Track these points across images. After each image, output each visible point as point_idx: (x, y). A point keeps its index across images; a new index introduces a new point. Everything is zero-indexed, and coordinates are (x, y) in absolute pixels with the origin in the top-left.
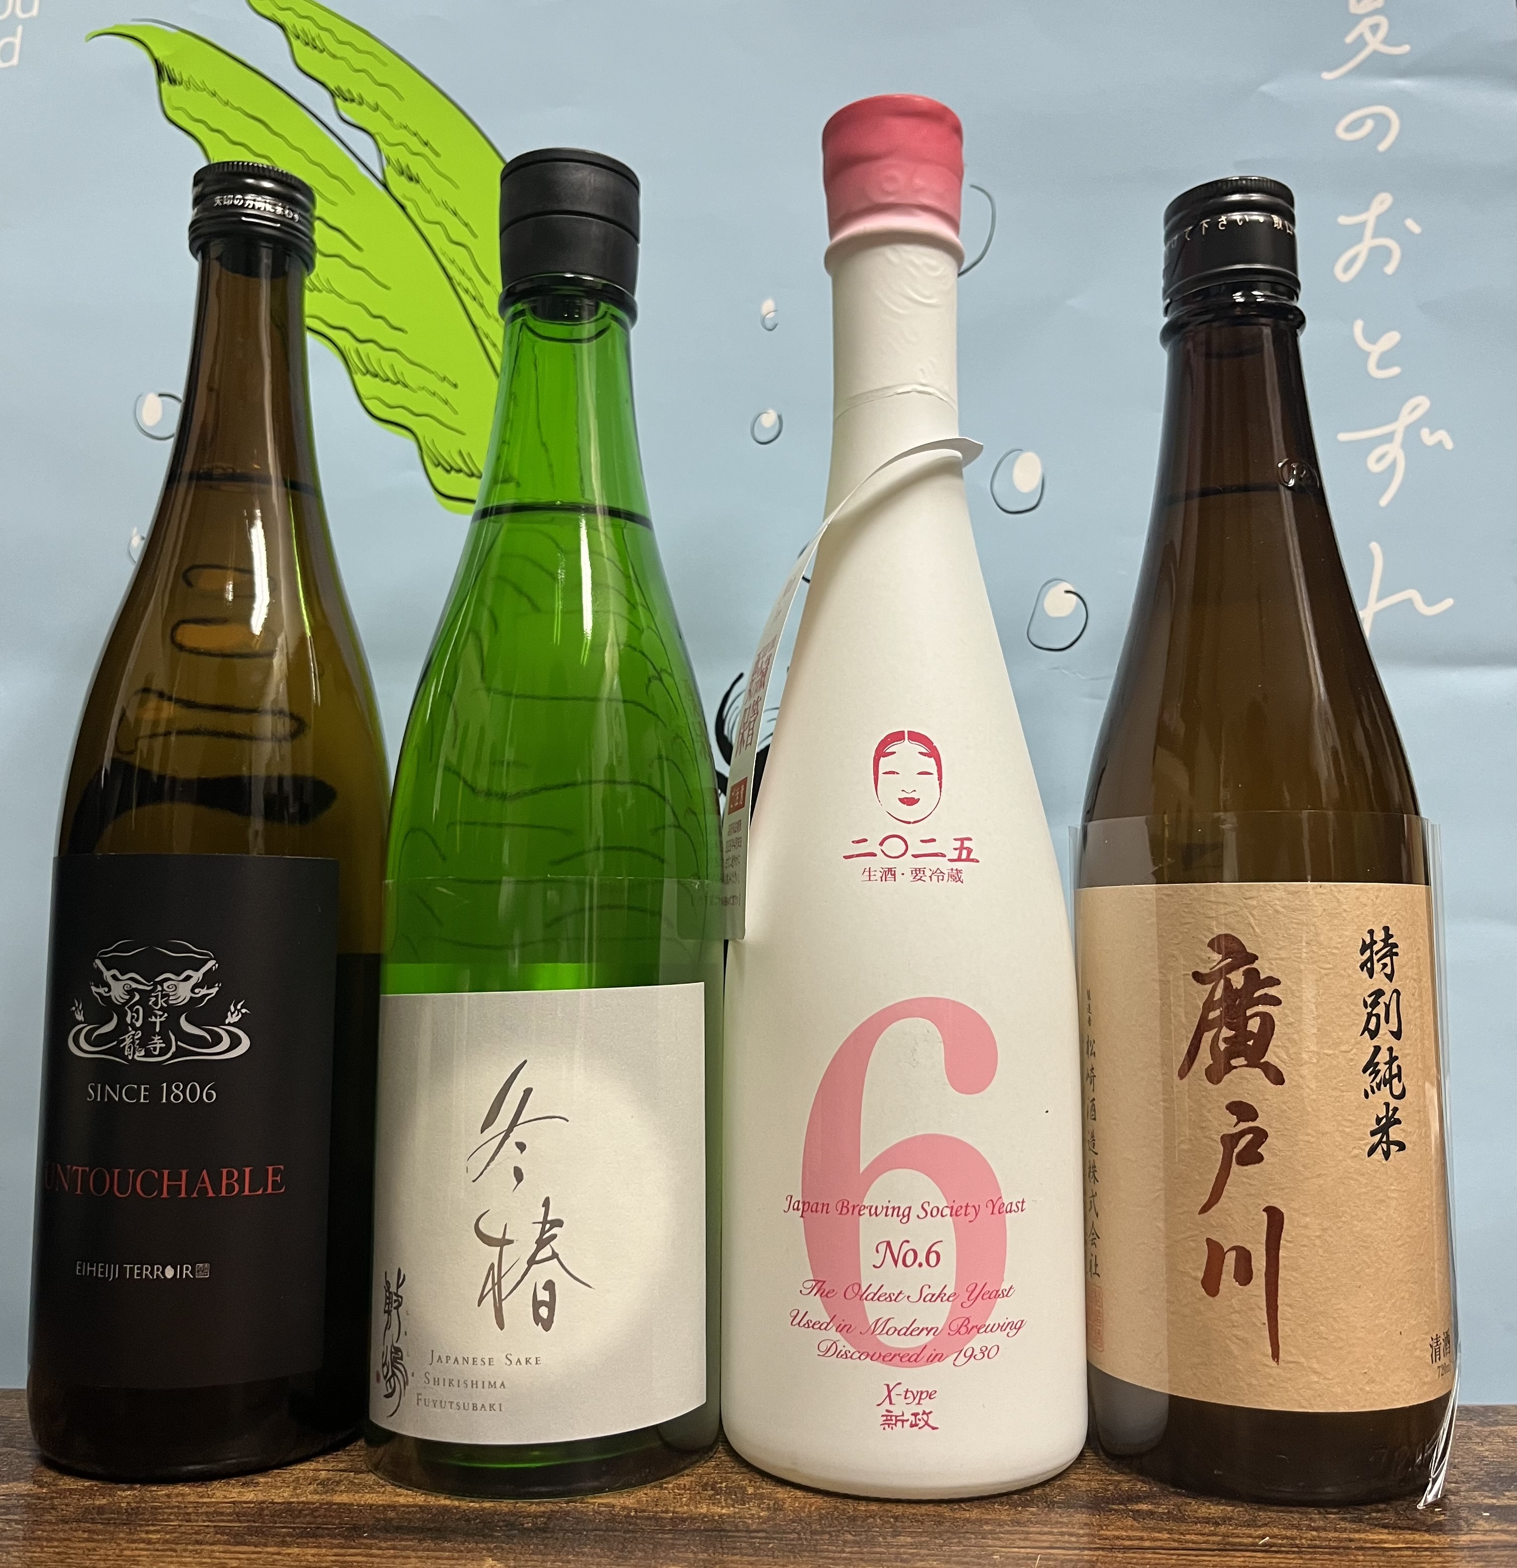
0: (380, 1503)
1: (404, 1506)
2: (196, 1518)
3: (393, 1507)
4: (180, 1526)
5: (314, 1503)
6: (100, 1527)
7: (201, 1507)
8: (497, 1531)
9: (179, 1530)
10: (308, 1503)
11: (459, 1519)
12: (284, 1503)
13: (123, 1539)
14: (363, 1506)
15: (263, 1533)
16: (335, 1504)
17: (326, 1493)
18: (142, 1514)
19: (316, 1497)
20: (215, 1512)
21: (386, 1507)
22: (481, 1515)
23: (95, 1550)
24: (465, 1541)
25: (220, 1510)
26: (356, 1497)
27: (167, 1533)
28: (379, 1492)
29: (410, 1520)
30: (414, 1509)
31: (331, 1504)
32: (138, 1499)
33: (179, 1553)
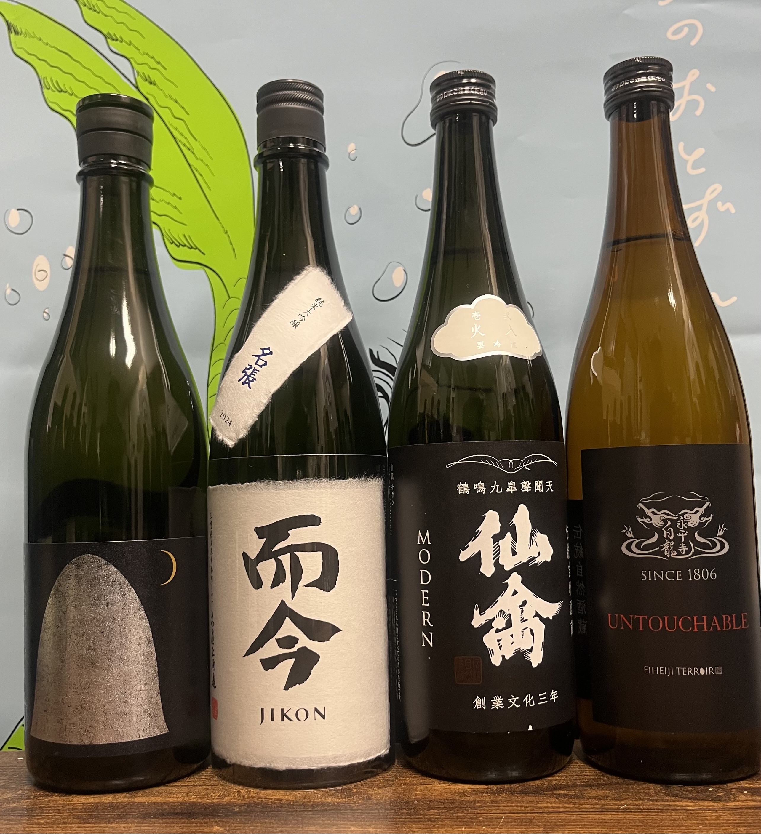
0: (160, 801)
1: (172, 802)
2: (63, 811)
3: (167, 803)
4: (55, 816)
5: (125, 803)
6: (13, 817)
7: (66, 806)
8: (221, 813)
9: (54, 818)
10: (122, 802)
11: (201, 808)
12: (109, 803)
13: (25, 823)
14: (150, 803)
15: (98, 817)
16: (136, 802)
17: (131, 797)
18: (35, 811)
19: (126, 800)
20: (73, 808)
21: (162, 804)
22: (212, 806)
23: (10, 828)
24: (204, 818)
25: (76, 807)
26: (147, 799)
27: (48, 819)
28: (159, 796)
29: (175, 809)
30: (178, 804)
31: (133, 803)
32: (32, 804)
33: (54, 828)
